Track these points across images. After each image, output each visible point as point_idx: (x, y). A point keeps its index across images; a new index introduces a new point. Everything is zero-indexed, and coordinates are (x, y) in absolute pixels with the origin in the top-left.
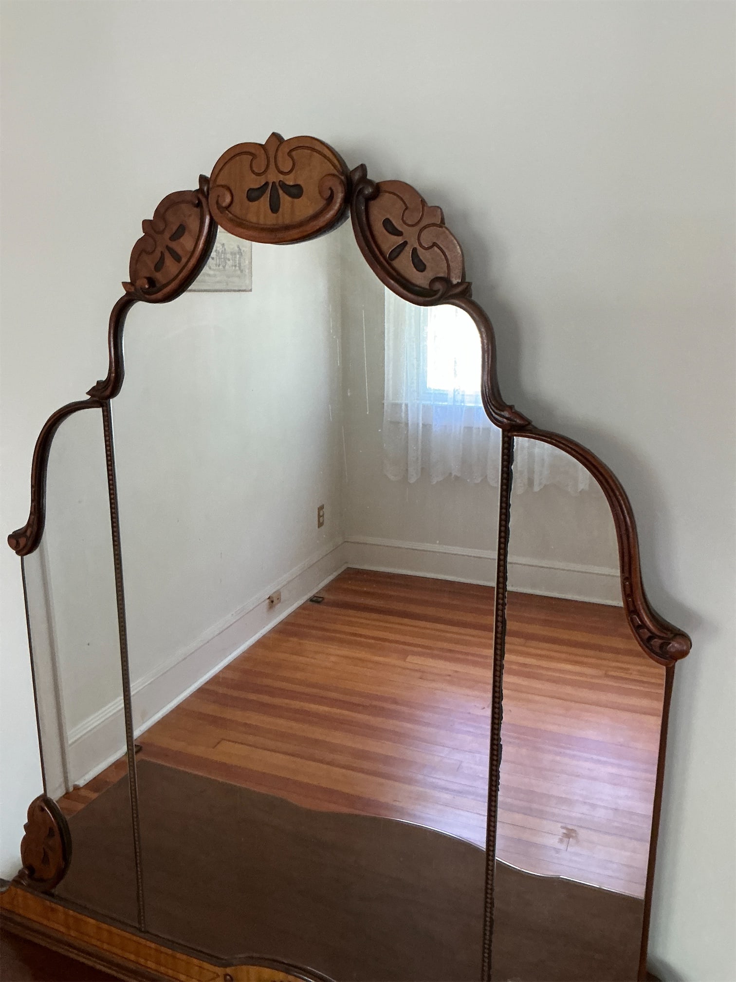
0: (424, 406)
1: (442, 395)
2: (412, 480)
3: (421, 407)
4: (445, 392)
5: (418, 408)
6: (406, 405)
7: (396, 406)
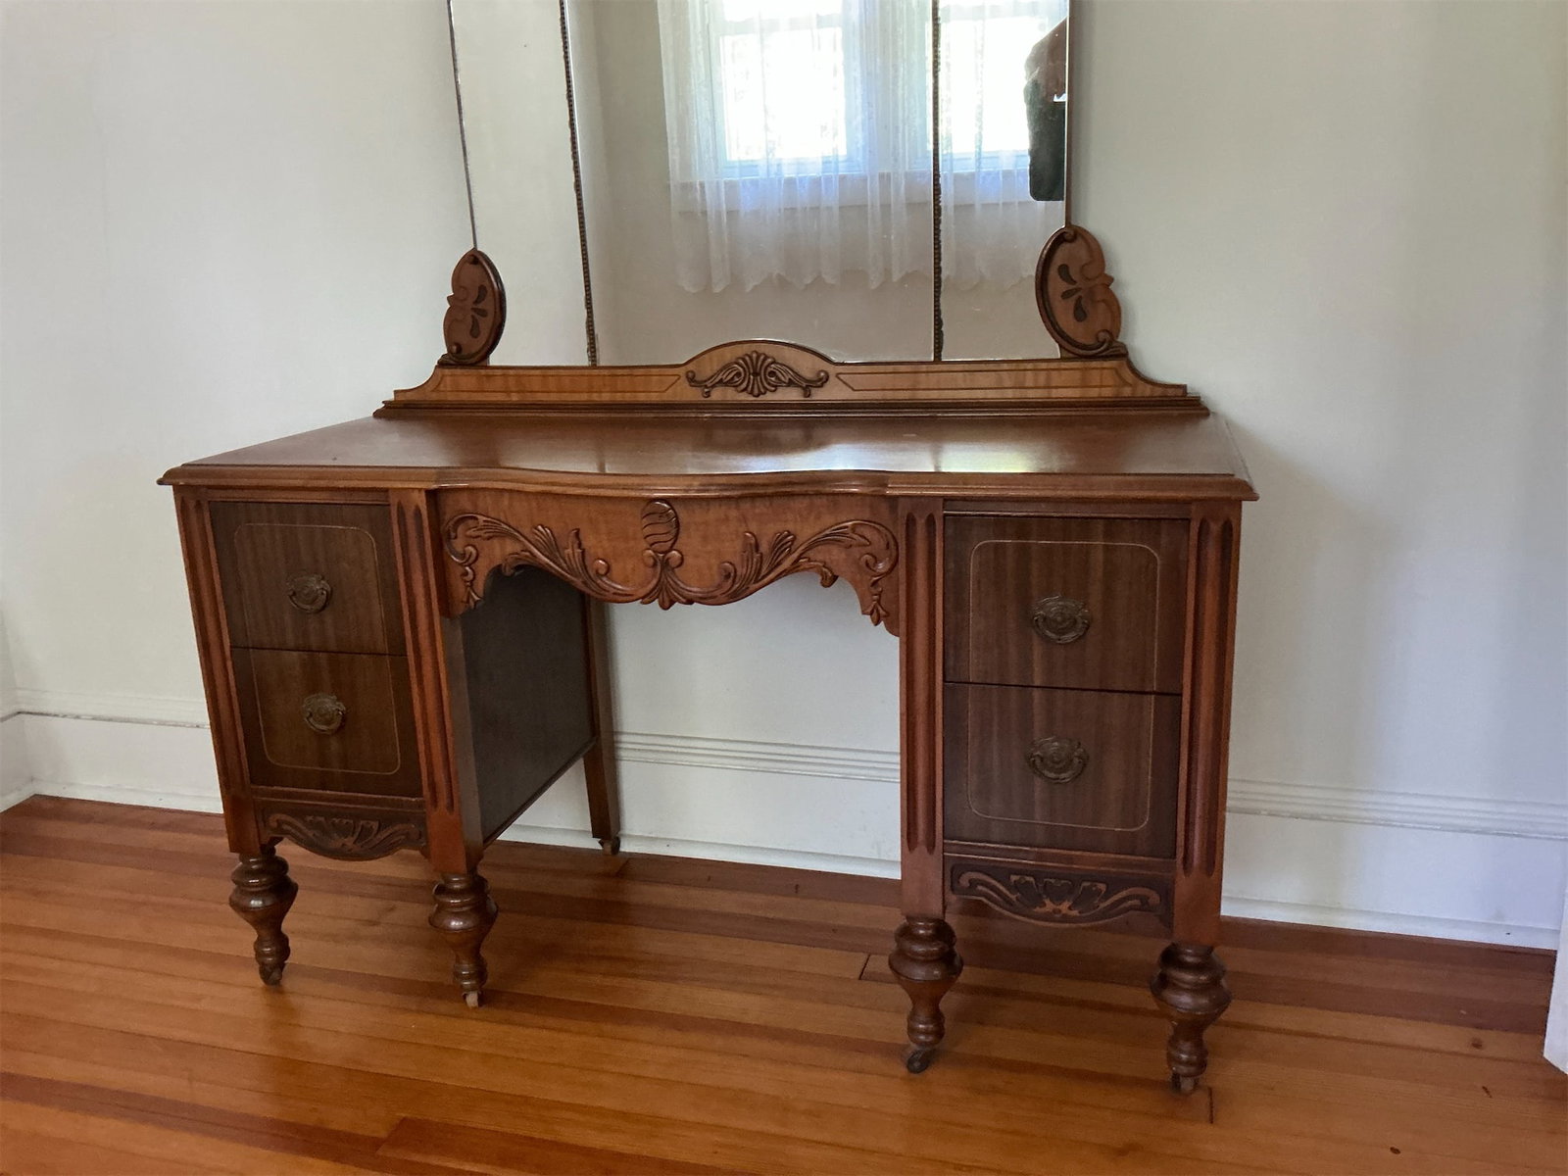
0: (725, 183)
1: (750, 167)
2: (717, 290)
3: (723, 186)
4: (755, 164)
5: (718, 187)
6: (702, 185)
7: (687, 187)
